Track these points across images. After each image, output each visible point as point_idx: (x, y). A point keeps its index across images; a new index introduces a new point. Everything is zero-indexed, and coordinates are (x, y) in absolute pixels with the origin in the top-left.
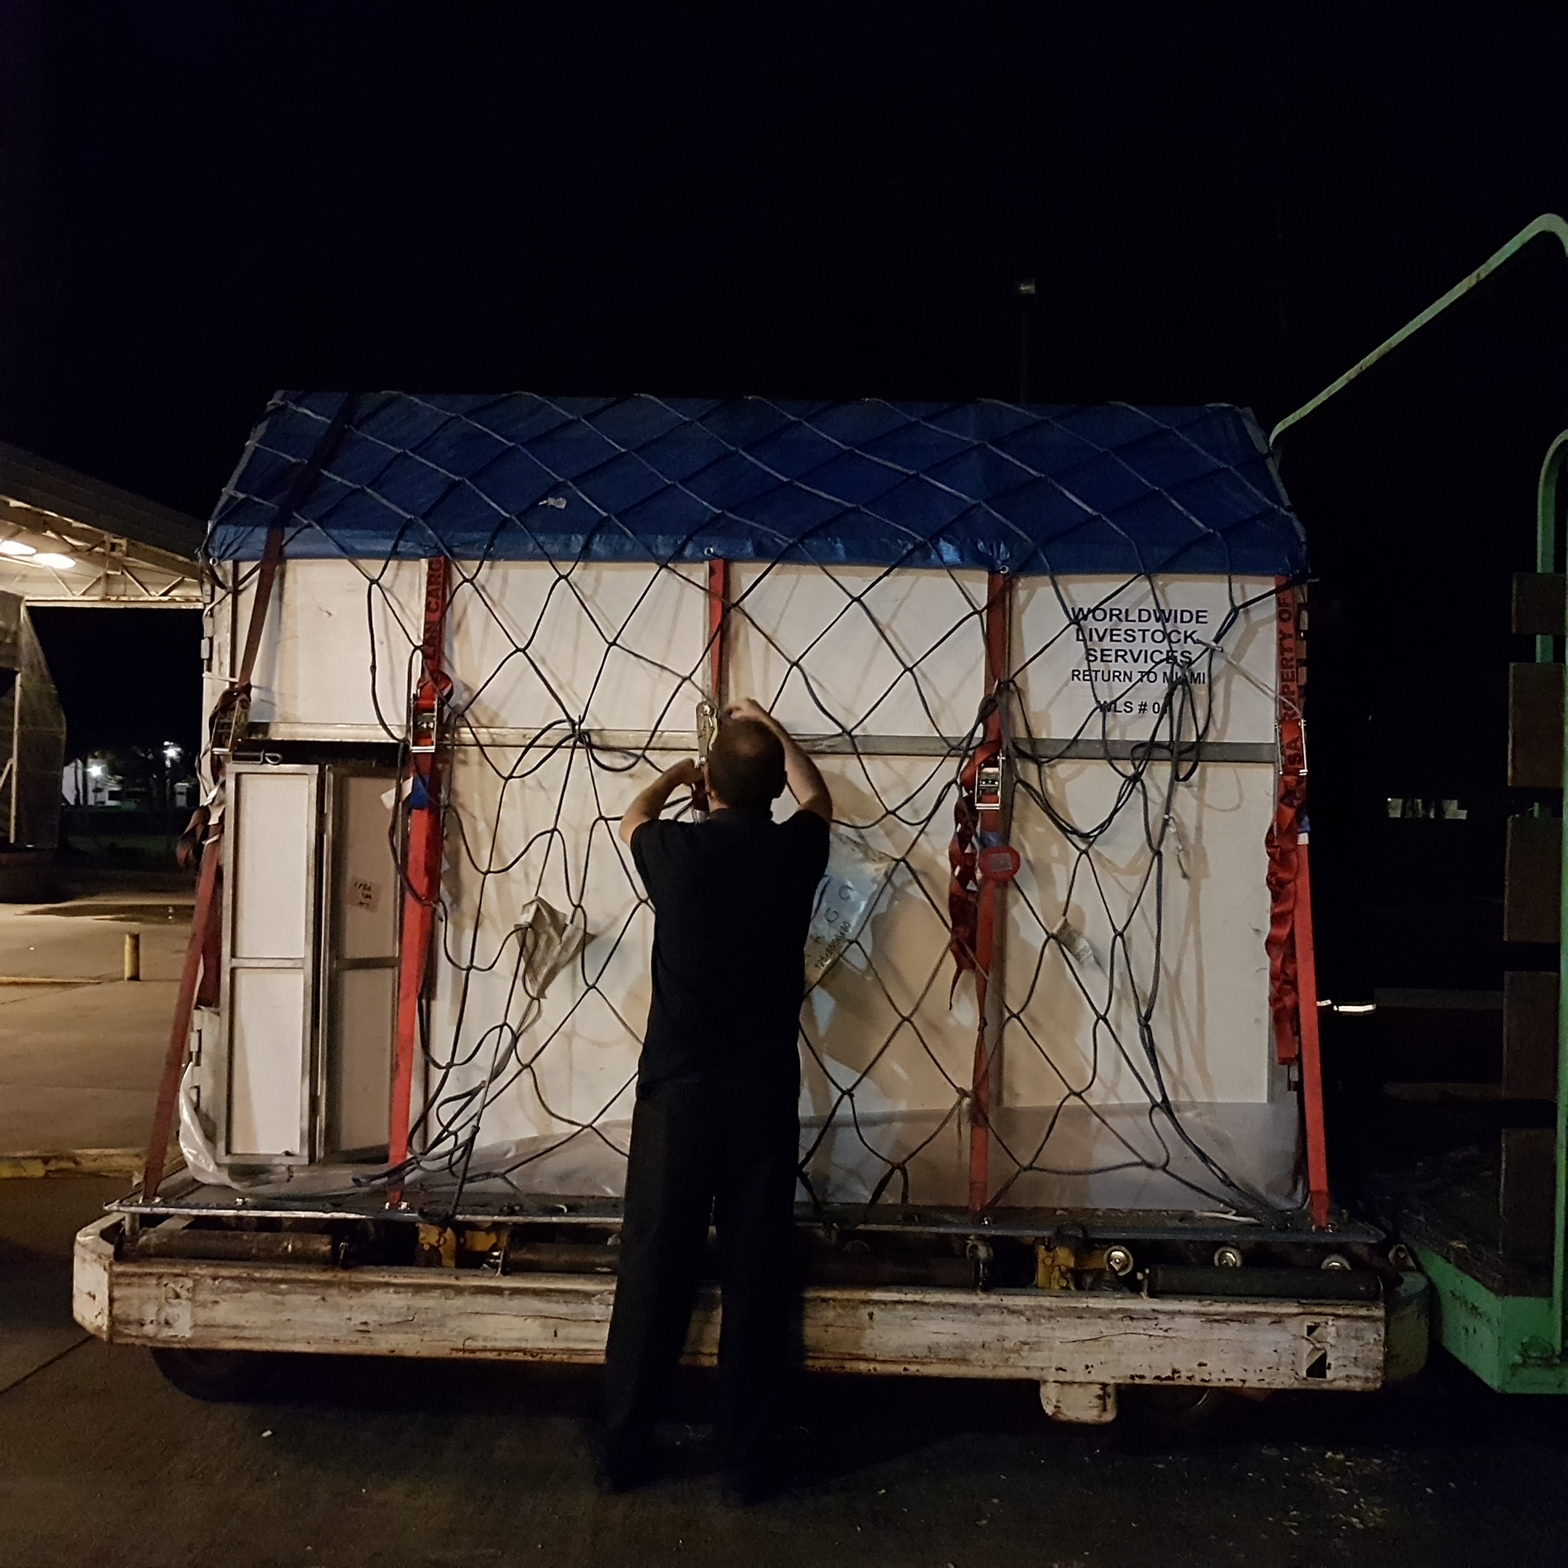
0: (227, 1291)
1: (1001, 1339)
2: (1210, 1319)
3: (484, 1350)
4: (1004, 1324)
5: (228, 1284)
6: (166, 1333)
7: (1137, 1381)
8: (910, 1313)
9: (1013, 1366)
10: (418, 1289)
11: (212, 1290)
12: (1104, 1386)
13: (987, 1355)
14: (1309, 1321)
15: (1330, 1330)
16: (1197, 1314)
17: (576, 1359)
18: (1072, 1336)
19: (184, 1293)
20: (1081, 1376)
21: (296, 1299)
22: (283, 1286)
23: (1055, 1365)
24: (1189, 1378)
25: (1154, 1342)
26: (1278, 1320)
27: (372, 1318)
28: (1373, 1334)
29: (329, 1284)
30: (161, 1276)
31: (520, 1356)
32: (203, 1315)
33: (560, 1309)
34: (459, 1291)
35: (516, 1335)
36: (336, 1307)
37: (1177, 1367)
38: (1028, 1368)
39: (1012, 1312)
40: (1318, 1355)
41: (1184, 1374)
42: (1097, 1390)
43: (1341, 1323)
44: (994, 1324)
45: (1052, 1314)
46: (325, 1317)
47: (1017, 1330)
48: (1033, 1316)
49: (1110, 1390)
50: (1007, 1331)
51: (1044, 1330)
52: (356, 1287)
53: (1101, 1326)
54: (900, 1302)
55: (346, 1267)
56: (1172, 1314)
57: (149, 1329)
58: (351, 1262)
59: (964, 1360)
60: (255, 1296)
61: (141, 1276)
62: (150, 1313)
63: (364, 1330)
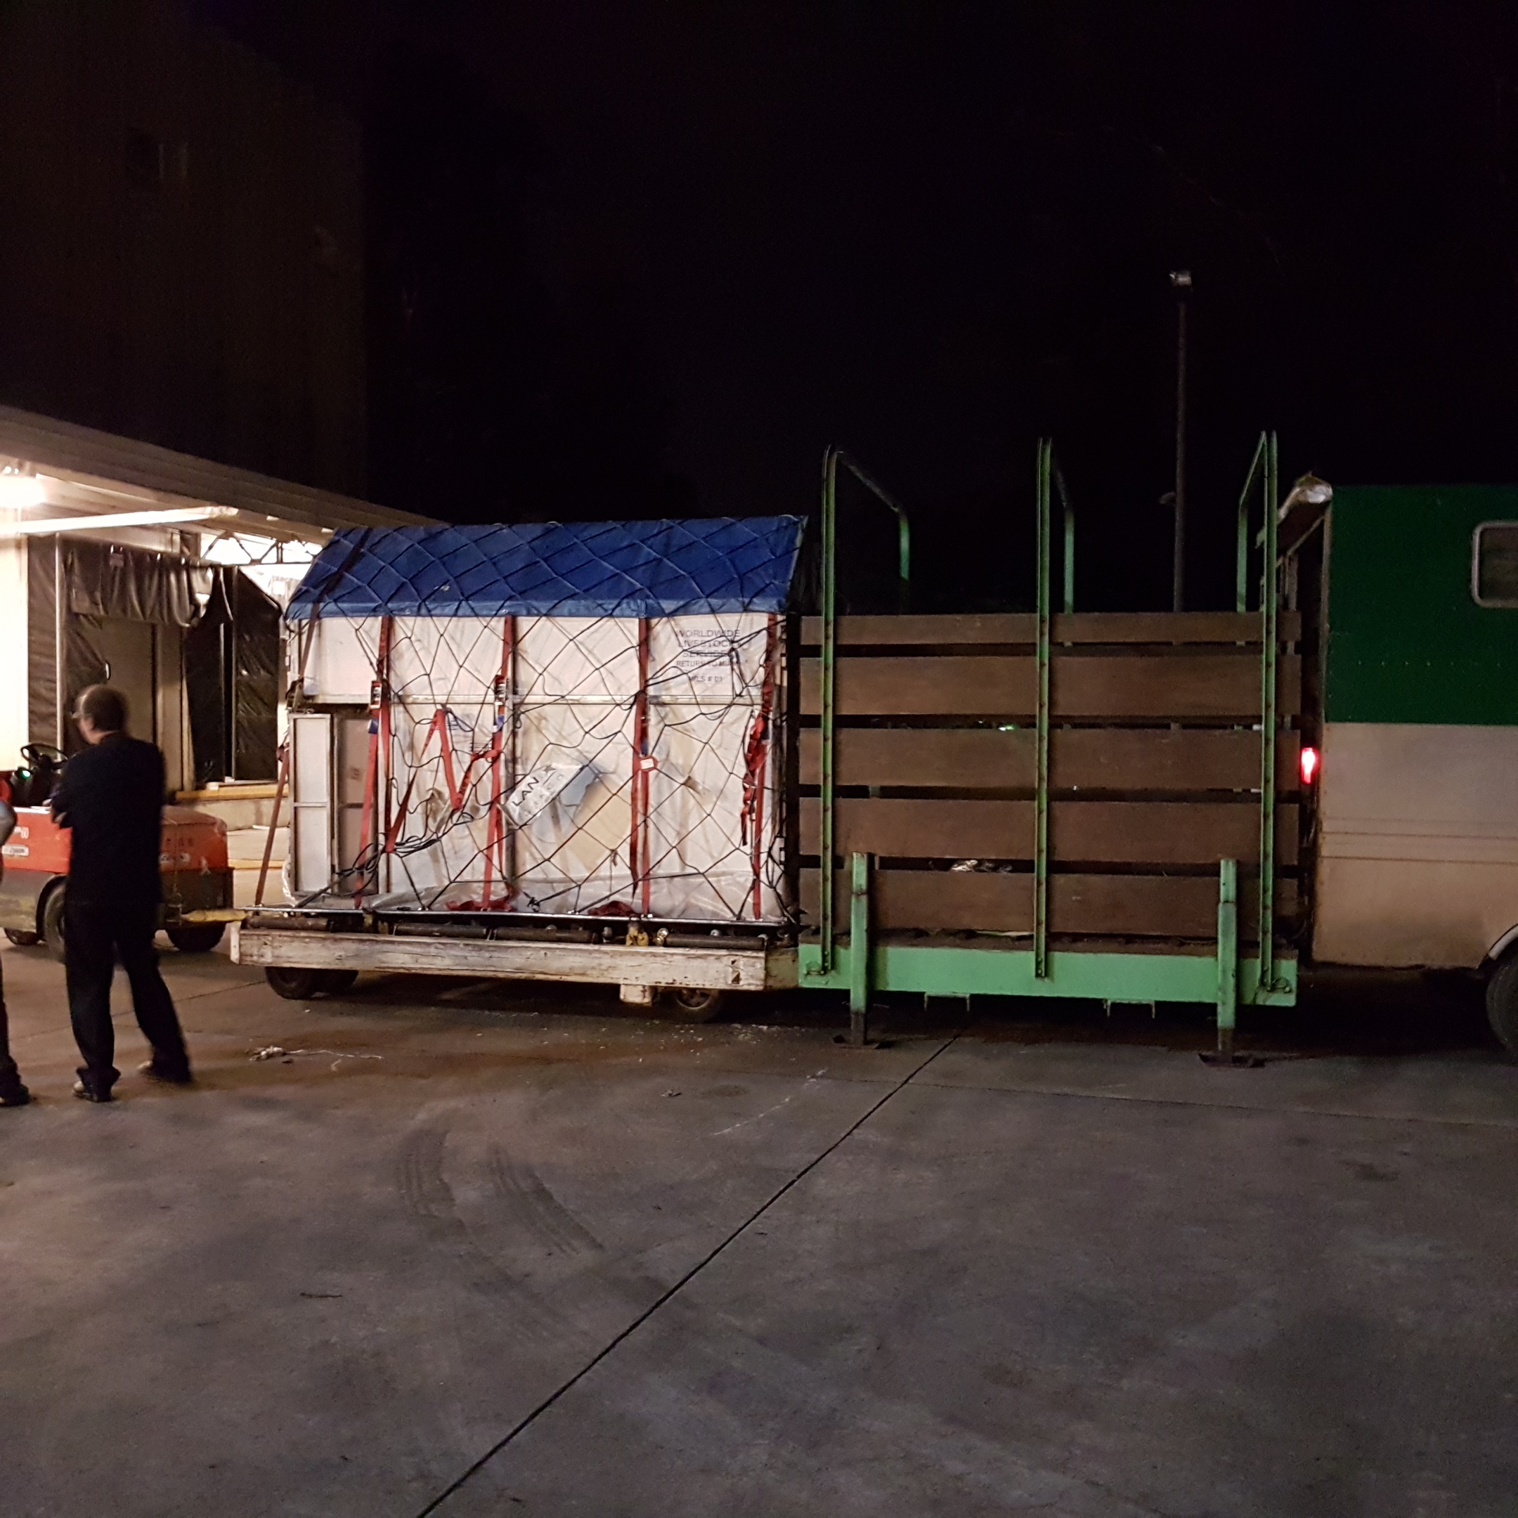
0: (285, 942)
1: (600, 965)
2: (689, 957)
3: (389, 968)
4: (600, 958)
5: (285, 939)
6: (262, 960)
7: (658, 984)
8: (561, 953)
9: (606, 977)
10: (362, 941)
11: (279, 941)
12: (644, 986)
13: (594, 972)
14: (733, 958)
15: (741, 962)
16: (683, 955)
17: (425, 972)
18: (630, 964)
19: (268, 942)
20: (635, 983)
21: (312, 945)
22: (307, 940)
23: (623, 976)
24: (681, 983)
25: (665, 967)
26: (718, 958)
27: (342, 953)
28: (760, 965)
29: (324, 939)
30: (258, 935)
31: (402, 971)
32: (277, 952)
33: (418, 950)
34: (377, 942)
35: (400, 961)
36: (329, 949)
37: (675, 978)
38: (612, 978)
39: (606, 953)
40: (735, 975)
41: (678, 982)
42: (641, 988)
43: (745, 959)
44: (597, 958)
45: (622, 954)
46: (324, 953)
47: (607, 961)
48: (613, 955)
49: (646, 988)
50: (603, 961)
51: (618, 961)
52: (336, 940)
53: (642, 960)
54: (558, 949)
55: (332, 932)
56: (672, 954)
57: (255, 958)
58: (335, 931)
59: (583, 974)
60: (296, 944)
61: (252, 935)
62: (255, 951)
63: (340, 959)
